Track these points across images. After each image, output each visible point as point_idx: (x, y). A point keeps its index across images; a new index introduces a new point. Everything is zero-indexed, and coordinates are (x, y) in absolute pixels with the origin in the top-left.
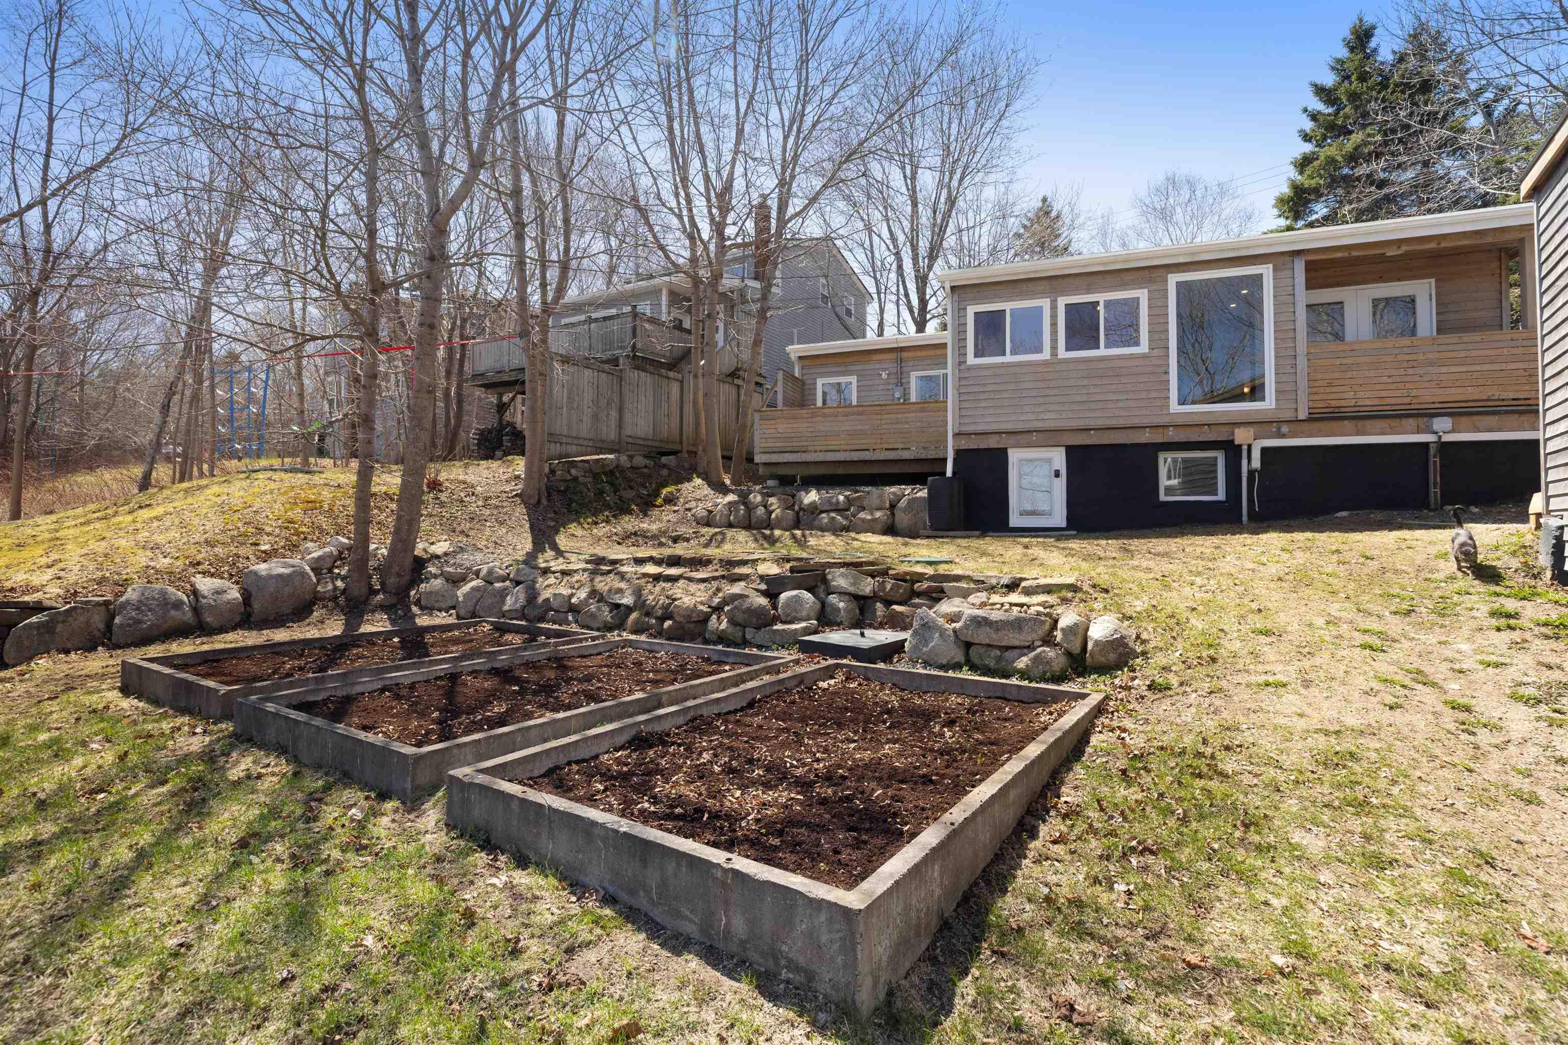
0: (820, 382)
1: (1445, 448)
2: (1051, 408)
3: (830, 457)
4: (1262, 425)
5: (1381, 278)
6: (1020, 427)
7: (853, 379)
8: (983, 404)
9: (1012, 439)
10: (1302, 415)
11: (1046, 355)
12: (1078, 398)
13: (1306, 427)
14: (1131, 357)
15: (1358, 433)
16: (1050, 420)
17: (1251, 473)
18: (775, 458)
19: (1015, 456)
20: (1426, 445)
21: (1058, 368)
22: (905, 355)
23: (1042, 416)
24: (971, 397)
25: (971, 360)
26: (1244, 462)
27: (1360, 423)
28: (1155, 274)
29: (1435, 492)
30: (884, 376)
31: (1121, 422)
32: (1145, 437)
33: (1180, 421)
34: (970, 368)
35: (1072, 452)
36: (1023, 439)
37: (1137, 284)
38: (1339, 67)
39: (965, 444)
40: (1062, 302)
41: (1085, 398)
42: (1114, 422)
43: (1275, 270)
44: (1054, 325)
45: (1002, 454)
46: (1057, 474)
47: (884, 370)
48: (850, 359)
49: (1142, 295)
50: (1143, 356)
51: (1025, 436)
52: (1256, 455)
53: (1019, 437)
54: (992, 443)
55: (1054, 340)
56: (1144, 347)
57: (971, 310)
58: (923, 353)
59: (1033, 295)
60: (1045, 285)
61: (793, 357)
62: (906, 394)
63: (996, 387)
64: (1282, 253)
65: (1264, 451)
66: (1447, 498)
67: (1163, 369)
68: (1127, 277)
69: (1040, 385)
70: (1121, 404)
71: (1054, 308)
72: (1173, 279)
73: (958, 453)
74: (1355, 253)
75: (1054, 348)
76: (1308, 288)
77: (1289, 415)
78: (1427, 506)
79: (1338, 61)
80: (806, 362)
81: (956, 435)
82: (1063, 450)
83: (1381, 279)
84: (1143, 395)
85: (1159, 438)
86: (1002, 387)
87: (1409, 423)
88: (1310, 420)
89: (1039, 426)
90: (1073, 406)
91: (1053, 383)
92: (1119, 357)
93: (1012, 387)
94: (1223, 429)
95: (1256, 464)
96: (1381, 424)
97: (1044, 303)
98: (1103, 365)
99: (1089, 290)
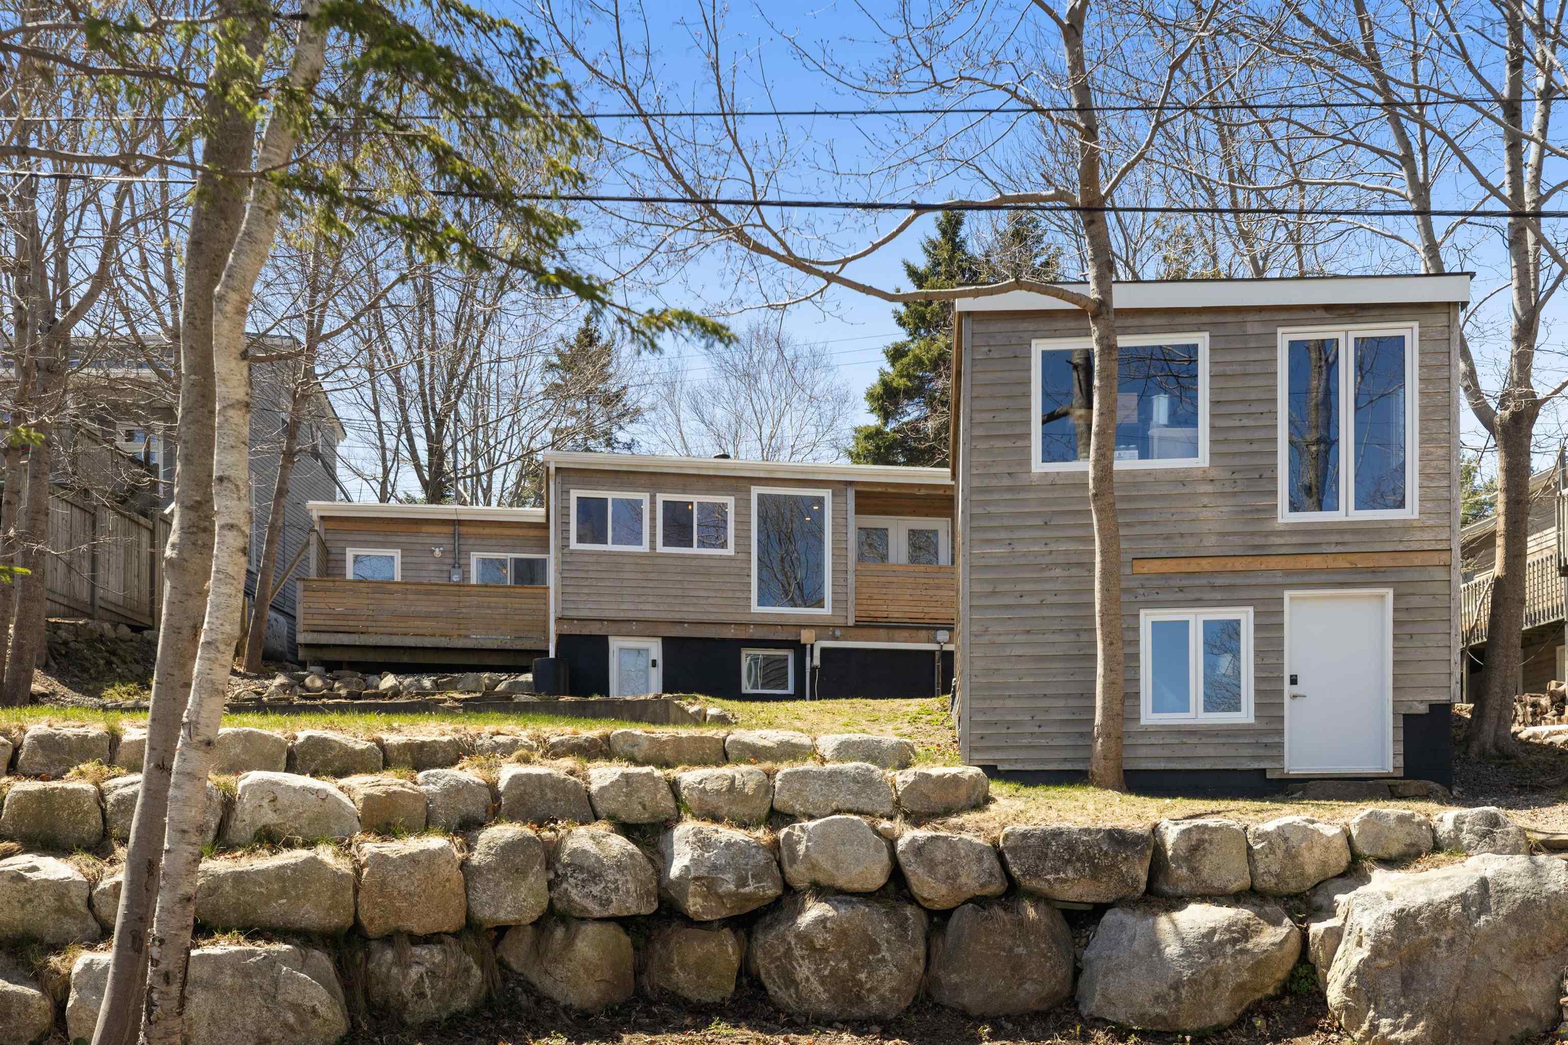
0: (351, 553)
1: (946, 654)
2: (650, 599)
4: (823, 628)
5: (914, 513)
6: (622, 615)
7: (396, 553)
8: (586, 591)
9: (613, 628)
10: (851, 622)
11: (645, 548)
12: (673, 592)
13: (853, 632)
14: (721, 558)
15: (889, 640)
16: (648, 611)
17: (813, 669)
19: (615, 644)
20: (931, 653)
21: (659, 561)
22: (465, 529)
23: (641, 607)
24: (573, 582)
25: (574, 545)
26: (808, 659)
27: (891, 632)
28: (743, 484)
30: (437, 553)
31: (712, 618)
32: (730, 633)
33: (759, 620)
34: (572, 553)
35: (669, 643)
36: (625, 628)
37: (726, 491)
39: (568, 629)
40: (661, 498)
41: (680, 592)
42: (705, 618)
43: (834, 495)
44: (653, 519)
45: (602, 642)
46: (654, 664)
47: (439, 546)
49: (730, 501)
50: (729, 559)
51: (626, 625)
52: (817, 653)
53: (619, 626)
54: (593, 629)
55: (653, 535)
56: (730, 551)
57: (574, 494)
59: (634, 487)
60: (644, 480)
62: (465, 577)
63: (598, 575)
64: (839, 482)
65: (823, 651)
67: (745, 572)
68: (719, 483)
69: (640, 576)
70: (711, 601)
71: (653, 503)
72: (757, 491)
73: (561, 638)
74: (890, 490)
75: (653, 542)
76: (857, 512)
77: (840, 621)
80: (331, 525)
81: (559, 620)
82: (659, 640)
84: (730, 594)
85: (742, 634)
86: (604, 575)
87: (923, 634)
88: (856, 626)
89: (639, 615)
90: (669, 600)
91: (651, 576)
92: (710, 557)
93: (613, 575)
94: (794, 630)
95: (817, 662)
96: (905, 633)
97: (645, 497)
98: (695, 563)
99: (684, 491)
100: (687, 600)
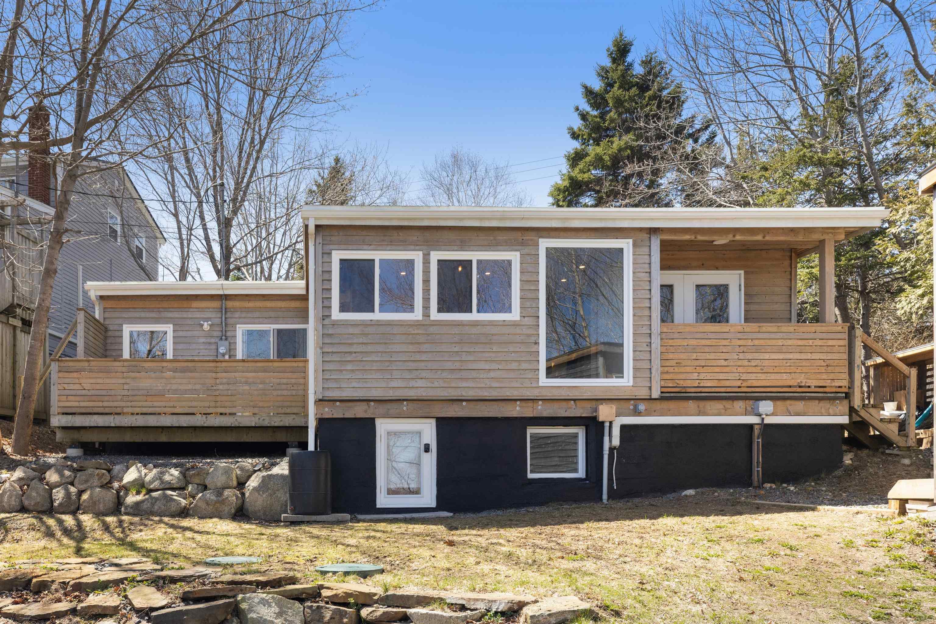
0: (127, 329)
1: (767, 428)
2: (424, 374)
3: (152, 421)
4: (624, 402)
6: (391, 394)
7: (169, 328)
8: (349, 367)
9: (382, 409)
10: (656, 394)
11: (417, 315)
12: (449, 365)
13: (658, 405)
14: (505, 324)
15: (700, 413)
16: (421, 387)
17: (611, 449)
18: (78, 421)
19: (383, 427)
20: (750, 427)
21: (432, 330)
22: (230, 304)
23: (412, 383)
24: (336, 358)
25: (336, 314)
26: (606, 439)
27: (702, 404)
28: (529, 236)
29: (757, 470)
30: (206, 326)
31: (494, 394)
32: (517, 411)
33: (548, 395)
34: (336, 324)
35: (443, 425)
36: (393, 408)
37: (509, 245)
38: (603, 73)
39: (328, 412)
40: (436, 256)
41: (457, 365)
42: (486, 394)
43: (635, 245)
44: (426, 281)
45: (369, 425)
46: (427, 449)
47: (206, 319)
48: (165, 304)
49: (515, 257)
50: (514, 324)
51: (395, 405)
52: (616, 432)
53: (389, 406)
54: (360, 411)
55: (426, 299)
56: (515, 315)
57: (337, 256)
58: (251, 304)
59: (405, 245)
61: (93, 295)
62: (231, 350)
64: (641, 229)
65: (624, 428)
66: (768, 477)
67: (533, 339)
68: (501, 237)
69: (411, 348)
70: (492, 374)
71: (426, 262)
72: (545, 244)
73: (321, 422)
75: (426, 308)
77: (643, 393)
79: (603, 68)
80: (109, 304)
81: (319, 401)
82: (433, 422)
83: (703, 266)
84: (514, 366)
85: (528, 412)
86: (370, 348)
87: (739, 405)
88: (662, 399)
89: (412, 394)
90: (445, 375)
91: (425, 347)
92: (492, 323)
93: (381, 348)
94: (588, 405)
95: (616, 442)
96: (718, 405)
97: (417, 256)
98: (474, 330)
99: (462, 247)
100: (464, 374)
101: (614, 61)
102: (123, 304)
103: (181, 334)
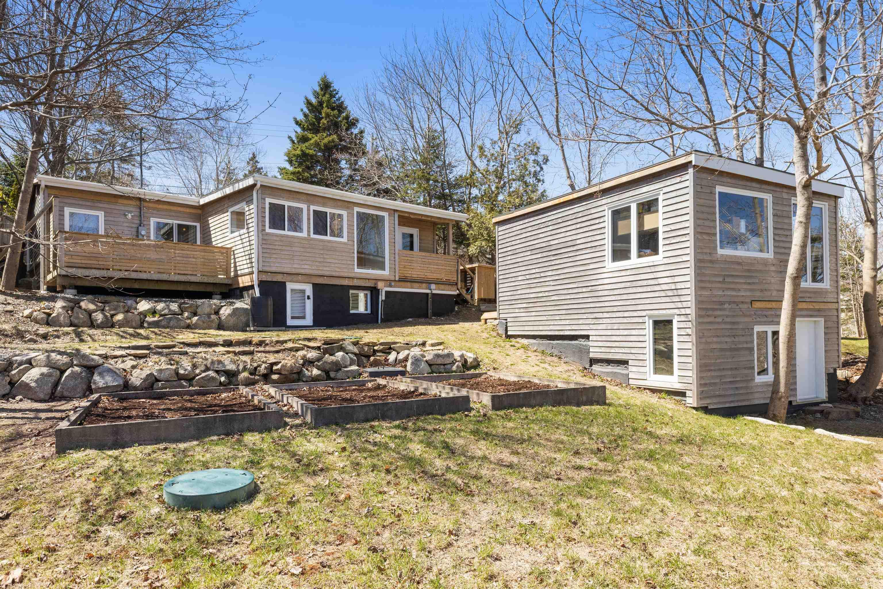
0: (67, 210)
1: (434, 295)
2: (308, 263)
4: (389, 282)
5: (404, 225)
6: (294, 271)
7: (101, 215)
8: (274, 256)
9: (289, 278)
10: (397, 279)
11: (304, 234)
12: (319, 260)
13: (398, 284)
14: (341, 243)
15: (412, 288)
16: (307, 268)
17: (382, 301)
19: (290, 286)
20: (427, 294)
21: (311, 242)
22: (146, 204)
23: (303, 266)
24: (268, 251)
25: (269, 230)
26: (380, 296)
28: (349, 205)
29: (430, 311)
30: (130, 216)
31: (337, 274)
32: (346, 282)
33: (358, 276)
34: (268, 234)
35: (315, 286)
36: (295, 278)
37: (342, 208)
39: (264, 278)
40: (313, 208)
41: (322, 260)
42: (334, 274)
43: (389, 216)
44: (308, 220)
45: (283, 285)
46: (309, 298)
47: (130, 212)
48: (99, 198)
49: (344, 213)
50: (344, 243)
51: (295, 276)
52: (384, 294)
53: (293, 276)
54: (279, 278)
55: (309, 227)
56: (345, 240)
57: (268, 201)
58: (160, 206)
59: (299, 201)
60: (304, 197)
61: (43, 184)
62: (147, 233)
63: (280, 248)
64: (391, 209)
65: (387, 292)
66: (435, 314)
67: (352, 251)
68: (339, 204)
69: (302, 250)
70: (336, 265)
71: (309, 210)
72: (357, 210)
73: (260, 282)
75: (309, 231)
77: (392, 278)
78: (427, 317)
80: (53, 192)
81: (259, 272)
82: (311, 285)
83: (407, 226)
84: (346, 262)
85: (350, 283)
86: (284, 248)
87: (424, 285)
88: (399, 281)
89: (303, 271)
90: (317, 264)
91: (308, 250)
92: (336, 242)
93: (289, 248)
94: (374, 281)
95: (384, 298)
96: (417, 285)
97: (304, 207)
98: (329, 244)
99: (324, 205)
100: (325, 264)
101: (322, 89)
102: (65, 193)
103: (110, 219)
